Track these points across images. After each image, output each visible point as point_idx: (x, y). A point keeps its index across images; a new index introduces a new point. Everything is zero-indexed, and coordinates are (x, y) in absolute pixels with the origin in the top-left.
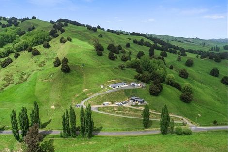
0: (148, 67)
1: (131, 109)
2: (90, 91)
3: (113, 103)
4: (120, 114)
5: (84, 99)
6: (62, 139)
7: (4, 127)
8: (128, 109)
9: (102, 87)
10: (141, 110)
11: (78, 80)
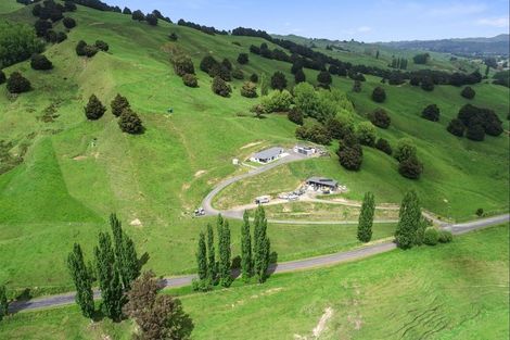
0: (313, 108)
1: (319, 206)
2: (211, 173)
3: (275, 196)
4: (300, 218)
5: (205, 195)
6: (199, 294)
7: (27, 292)
8: (313, 206)
9: (235, 161)
10: (339, 205)
11: (171, 150)
